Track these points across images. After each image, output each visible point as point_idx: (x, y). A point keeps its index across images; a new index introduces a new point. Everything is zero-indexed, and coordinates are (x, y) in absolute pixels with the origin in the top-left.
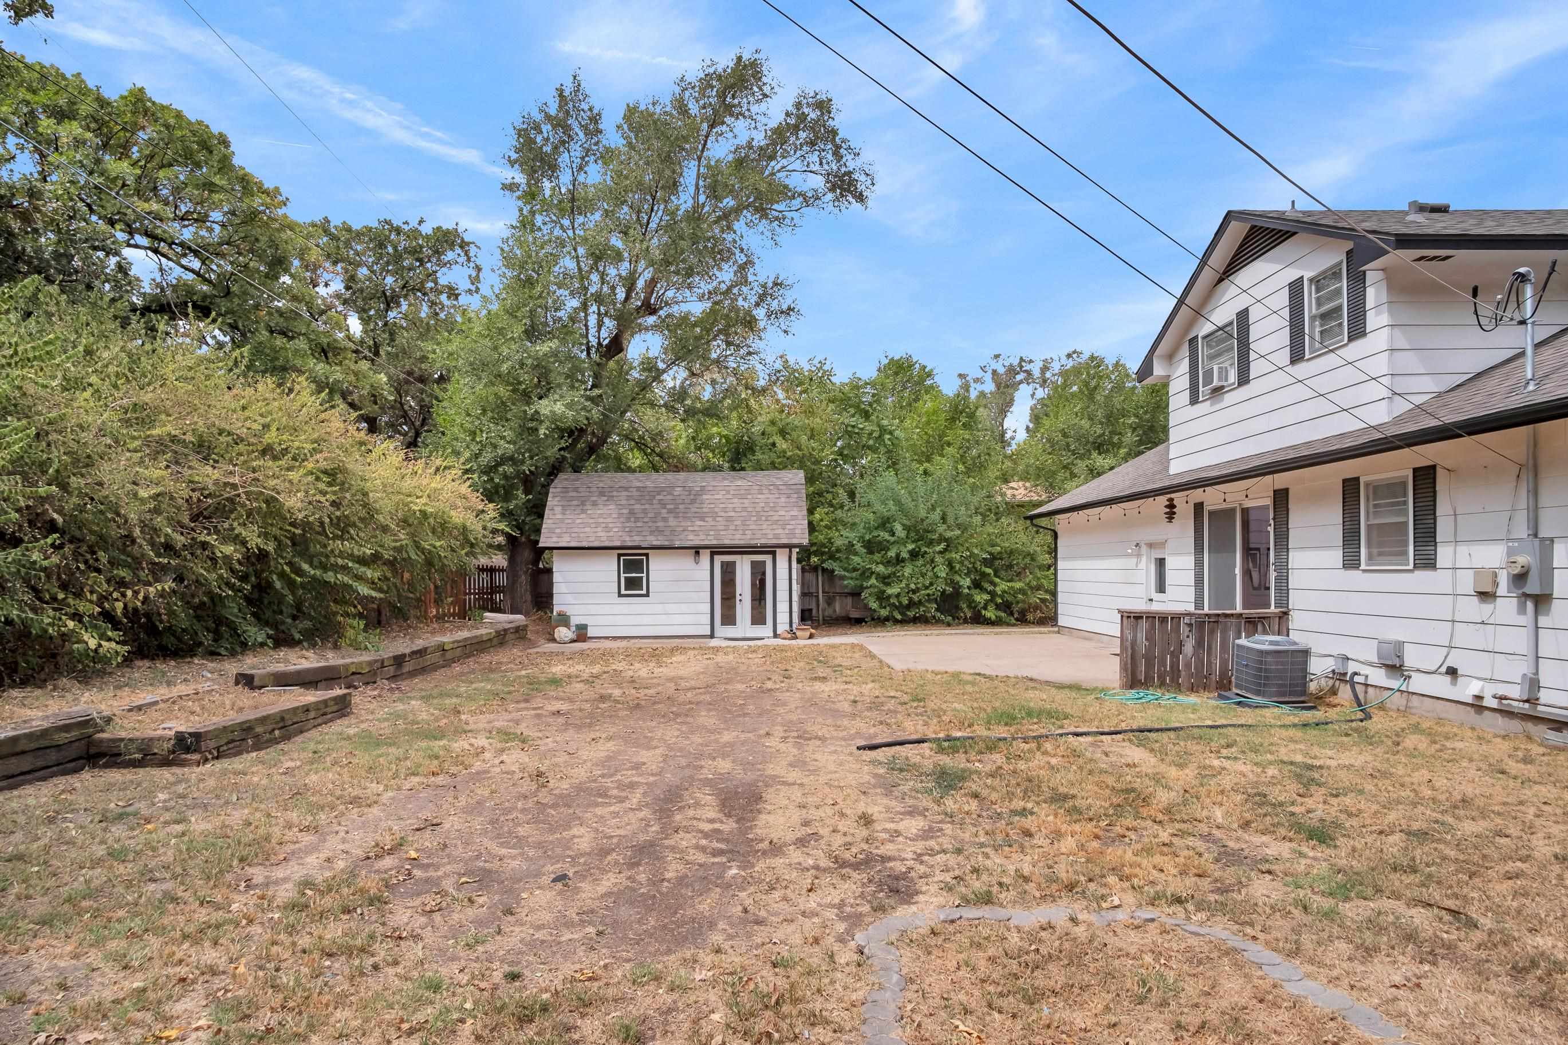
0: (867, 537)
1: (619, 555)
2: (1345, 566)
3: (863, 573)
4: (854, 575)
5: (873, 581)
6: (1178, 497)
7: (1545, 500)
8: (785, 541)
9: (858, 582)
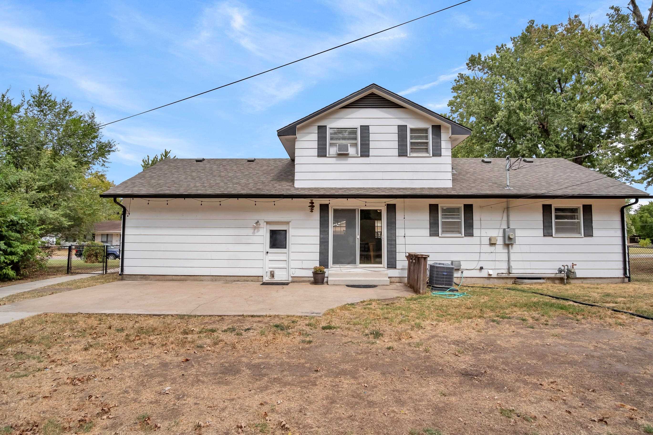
2: (430, 235)
6: (315, 200)
7: (511, 218)
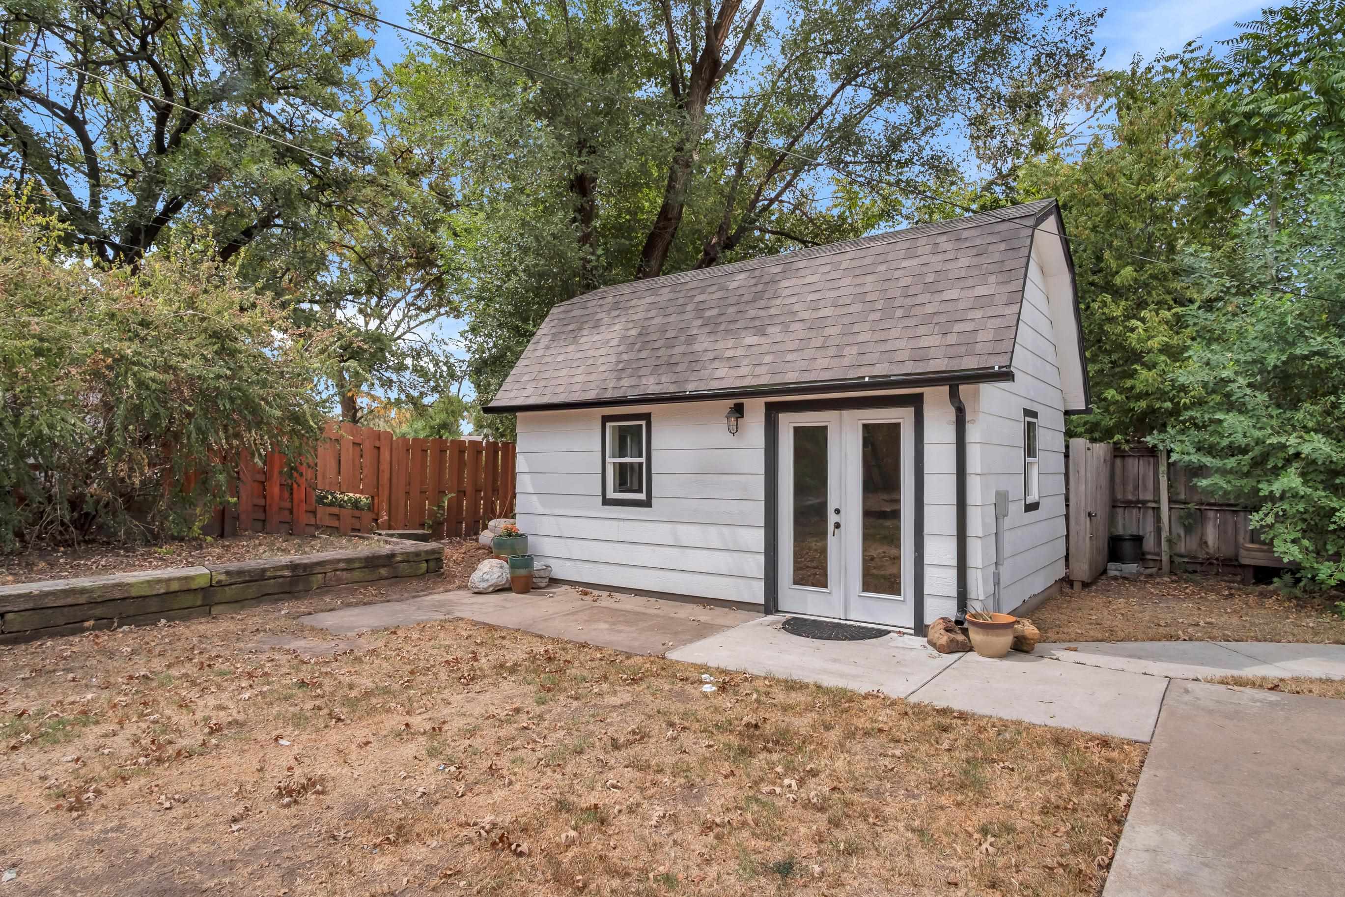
0: (1272, 359)
1: (606, 419)
3: (1259, 463)
4: (1231, 463)
5: (1291, 480)
8: (938, 365)
9: (1246, 484)
